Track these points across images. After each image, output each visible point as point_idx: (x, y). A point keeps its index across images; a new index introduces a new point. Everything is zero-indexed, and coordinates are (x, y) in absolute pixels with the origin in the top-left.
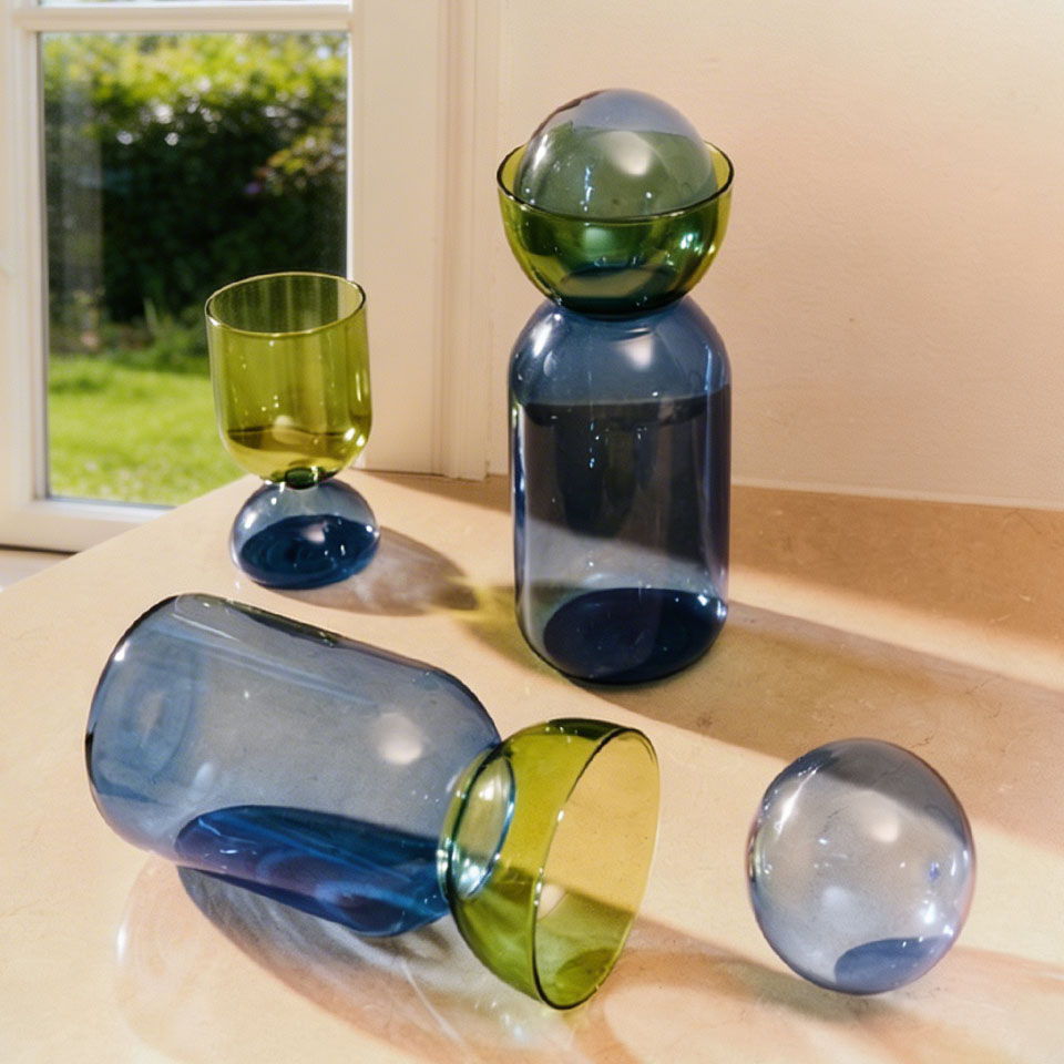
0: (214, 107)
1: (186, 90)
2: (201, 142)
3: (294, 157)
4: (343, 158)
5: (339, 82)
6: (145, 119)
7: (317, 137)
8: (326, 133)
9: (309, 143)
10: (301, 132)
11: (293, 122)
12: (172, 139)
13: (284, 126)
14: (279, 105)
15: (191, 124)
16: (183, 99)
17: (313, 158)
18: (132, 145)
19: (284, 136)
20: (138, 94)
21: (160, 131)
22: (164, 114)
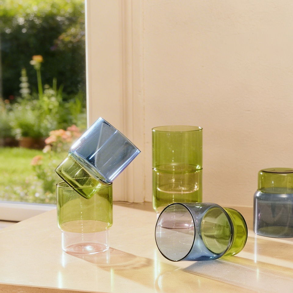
0: (38, 17)
1: (28, 11)
2: (35, 31)
3: (67, 36)
4: (84, 35)
5: (82, 6)
6: (14, 23)
7: (75, 28)
8: (78, 26)
9: (73, 30)
10: (70, 26)
11: (67, 23)
12: (24, 31)
13: (64, 24)
14: (62, 16)
15: (31, 24)
16: (28, 15)
17: (74, 36)
18: (11, 34)
19: (64, 27)
20: (12, 13)
21: (20, 27)
22: (21, 21)
